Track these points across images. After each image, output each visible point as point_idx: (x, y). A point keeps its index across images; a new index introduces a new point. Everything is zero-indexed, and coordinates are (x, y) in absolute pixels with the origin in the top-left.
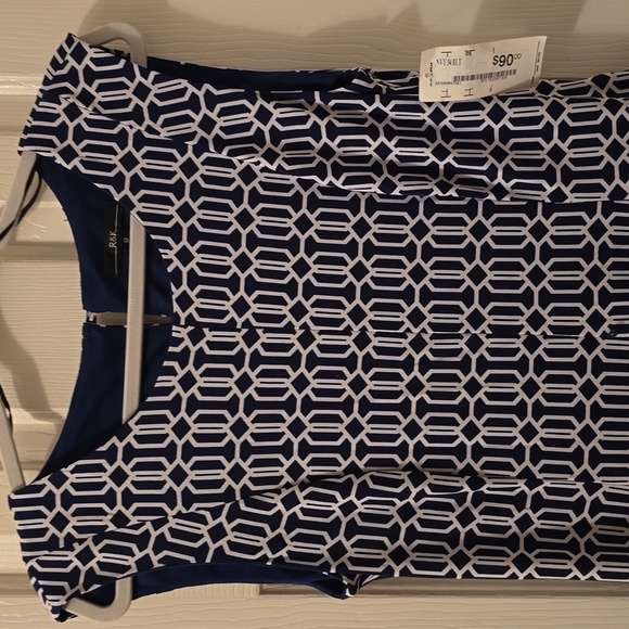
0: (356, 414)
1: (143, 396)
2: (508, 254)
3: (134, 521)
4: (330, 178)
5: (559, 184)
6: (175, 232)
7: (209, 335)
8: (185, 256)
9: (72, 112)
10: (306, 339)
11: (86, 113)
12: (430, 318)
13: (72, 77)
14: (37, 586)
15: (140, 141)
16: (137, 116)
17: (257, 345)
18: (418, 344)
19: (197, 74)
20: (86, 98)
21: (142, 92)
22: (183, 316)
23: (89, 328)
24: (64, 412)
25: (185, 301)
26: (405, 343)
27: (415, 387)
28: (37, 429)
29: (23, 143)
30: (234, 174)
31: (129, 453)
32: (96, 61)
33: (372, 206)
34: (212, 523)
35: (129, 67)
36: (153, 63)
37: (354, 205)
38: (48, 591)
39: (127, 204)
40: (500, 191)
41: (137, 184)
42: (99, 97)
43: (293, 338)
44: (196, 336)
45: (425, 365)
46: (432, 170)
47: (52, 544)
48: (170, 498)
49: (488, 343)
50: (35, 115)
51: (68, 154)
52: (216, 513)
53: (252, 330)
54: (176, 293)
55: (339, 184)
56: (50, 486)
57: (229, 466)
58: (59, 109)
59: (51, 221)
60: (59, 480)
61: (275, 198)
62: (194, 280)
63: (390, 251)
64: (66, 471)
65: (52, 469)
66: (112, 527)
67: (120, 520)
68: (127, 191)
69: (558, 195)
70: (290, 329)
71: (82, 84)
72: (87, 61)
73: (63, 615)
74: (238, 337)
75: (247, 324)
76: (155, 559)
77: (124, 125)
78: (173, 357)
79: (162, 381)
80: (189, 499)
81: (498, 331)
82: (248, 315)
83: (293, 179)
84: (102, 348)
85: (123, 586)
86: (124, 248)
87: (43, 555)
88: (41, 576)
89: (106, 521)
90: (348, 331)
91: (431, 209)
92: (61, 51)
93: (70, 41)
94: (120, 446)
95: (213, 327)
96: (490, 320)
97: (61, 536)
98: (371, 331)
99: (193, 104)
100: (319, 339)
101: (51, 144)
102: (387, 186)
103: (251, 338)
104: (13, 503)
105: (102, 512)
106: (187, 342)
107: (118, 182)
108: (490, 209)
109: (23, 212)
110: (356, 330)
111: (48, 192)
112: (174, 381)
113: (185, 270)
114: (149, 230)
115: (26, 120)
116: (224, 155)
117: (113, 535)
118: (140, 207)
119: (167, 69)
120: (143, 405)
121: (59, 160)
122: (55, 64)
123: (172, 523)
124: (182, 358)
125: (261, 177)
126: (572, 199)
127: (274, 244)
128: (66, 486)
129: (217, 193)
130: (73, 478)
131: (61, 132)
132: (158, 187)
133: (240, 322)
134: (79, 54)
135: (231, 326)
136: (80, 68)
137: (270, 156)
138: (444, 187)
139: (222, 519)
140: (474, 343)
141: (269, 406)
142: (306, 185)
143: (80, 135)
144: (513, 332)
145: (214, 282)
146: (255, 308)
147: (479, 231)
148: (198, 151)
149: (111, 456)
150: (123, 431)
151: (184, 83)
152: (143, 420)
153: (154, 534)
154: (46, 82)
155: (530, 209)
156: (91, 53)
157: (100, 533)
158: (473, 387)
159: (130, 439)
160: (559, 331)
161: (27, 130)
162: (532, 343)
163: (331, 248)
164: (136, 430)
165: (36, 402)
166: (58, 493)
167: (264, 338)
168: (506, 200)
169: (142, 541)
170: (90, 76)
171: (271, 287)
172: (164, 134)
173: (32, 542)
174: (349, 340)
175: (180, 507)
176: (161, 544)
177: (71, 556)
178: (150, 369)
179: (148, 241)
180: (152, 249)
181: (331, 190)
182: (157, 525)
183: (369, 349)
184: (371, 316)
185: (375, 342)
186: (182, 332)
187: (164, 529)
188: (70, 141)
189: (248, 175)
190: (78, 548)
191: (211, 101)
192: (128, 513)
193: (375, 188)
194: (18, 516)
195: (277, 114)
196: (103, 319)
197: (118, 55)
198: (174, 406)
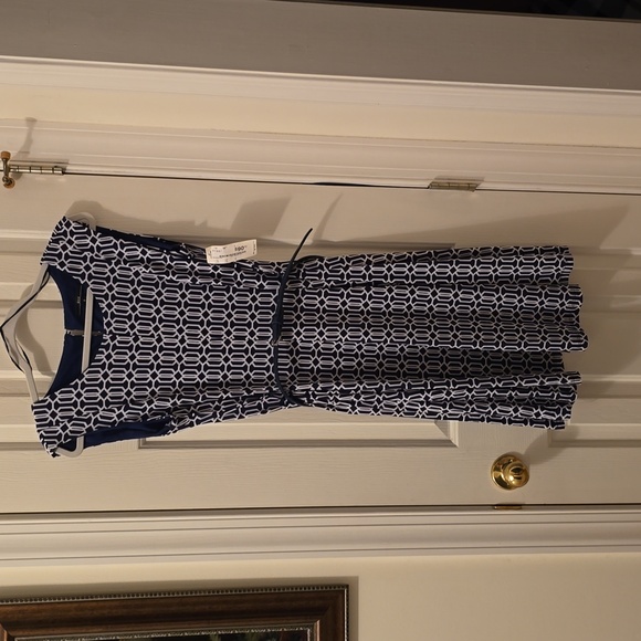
0: (179, 370)
1: (90, 362)
2: (242, 308)
3: (85, 413)
4: (171, 276)
5: (261, 281)
6: (106, 297)
7: (118, 338)
8: (109, 306)
9: (64, 248)
10: (159, 340)
11: (70, 248)
12: (210, 332)
13: (65, 234)
14: (43, 442)
15: (92, 260)
16: (92, 250)
17: (138, 342)
18: (205, 342)
19: (117, 235)
20: (70, 242)
21: (94, 241)
22: (108, 331)
23: (67, 336)
24: (56, 372)
25: (109, 324)
26: (200, 342)
27: (203, 359)
28: (45, 379)
29: (43, 260)
30: (131, 273)
31: (83, 385)
32: (75, 228)
33: (188, 287)
34: (118, 412)
35: (89, 230)
36: (99, 229)
37: (180, 287)
38: (48, 443)
39: (86, 285)
40: (239, 284)
41: (90, 277)
42: (76, 242)
43: (154, 340)
44: (113, 339)
45: (208, 351)
46: (212, 275)
47: (51, 424)
48: (100, 404)
49: (233, 342)
50: (48, 248)
51: (62, 265)
52: (119, 409)
53: (137, 336)
54: (105, 321)
55: (174, 279)
56: (50, 400)
57: (125, 391)
58: (59, 247)
59: (53, 291)
60: (53, 397)
61: (148, 283)
62: (113, 316)
63: (194, 305)
64: (56, 393)
65: (51, 393)
66: (76, 416)
67: (79, 413)
68: (86, 280)
69: (261, 286)
70: (152, 336)
71: (69, 237)
72: (71, 228)
73: (54, 455)
74: (131, 339)
75: (134, 334)
76: (94, 428)
77: (86, 253)
78: (103, 347)
79: (98, 357)
80: (108, 403)
81: (237, 338)
82: (135, 330)
83: (156, 276)
84: (72, 346)
85: (80, 441)
86: (84, 304)
87: (47, 429)
88: (45, 438)
89: (73, 413)
90: (177, 337)
91: (211, 289)
92: (60, 223)
93: (64, 219)
94: (80, 383)
95: (120, 335)
96: (234, 333)
97: (54, 421)
98: (186, 337)
99: (115, 246)
100: (165, 340)
101: (55, 260)
102: (194, 280)
103: (136, 339)
104: (33, 408)
105: (71, 410)
106: (109, 341)
107: (83, 276)
108: (235, 290)
109: (41, 288)
110: (180, 337)
111: (51, 279)
112: (103, 356)
113: (109, 312)
114: (95, 296)
115: (44, 250)
116: (127, 266)
117: (76, 419)
118: (91, 286)
119: (105, 232)
120: (90, 366)
121: (58, 267)
122: (57, 228)
123: (101, 413)
124: (107, 347)
125: (142, 275)
126: (267, 287)
127: (147, 302)
128: (57, 399)
129: (124, 281)
130: (59, 396)
131: (59, 256)
132: (99, 278)
133: (132, 333)
134: (68, 225)
135: (128, 334)
136: (68, 231)
137: (147, 267)
138: (217, 281)
139: (122, 410)
140: (228, 342)
141: (142, 367)
142: (161, 279)
143: (67, 257)
144: (243, 338)
145: (122, 317)
146: (138, 327)
147: (231, 298)
148: (116, 264)
149: (76, 387)
150: (81, 377)
151: (112, 238)
152: (89, 372)
153: (93, 418)
154: (53, 235)
155: (251, 291)
156: (73, 225)
157: (70, 419)
158: (226, 360)
159: (84, 379)
160: (261, 338)
161: (44, 255)
162: (250, 342)
163: (170, 304)
164: (86, 376)
165: (44, 368)
166: (53, 403)
167: (141, 339)
168: (241, 287)
169: (88, 421)
170: (72, 234)
171: (146, 319)
172: (102, 257)
173: (41, 423)
174: (177, 341)
175: (104, 406)
176: (96, 421)
177: (58, 428)
178: (94, 352)
179: (95, 301)
180: (96, 303)
181: (171, 281)
182: (94, 414)
183: (185, 344)
184: (186, 331)
185: (188, 341)
186: (107, 337)
187: (98, 416)
188: (63, 259)
189: (137, 274)
190: (61, 425)
191: (122, 246)
192: (82, 410)
193: (189, 281)
194: (35, 413)
195: (149, 252)
196: (73, 333)
197: (84, 226)
198: (103, 367)
